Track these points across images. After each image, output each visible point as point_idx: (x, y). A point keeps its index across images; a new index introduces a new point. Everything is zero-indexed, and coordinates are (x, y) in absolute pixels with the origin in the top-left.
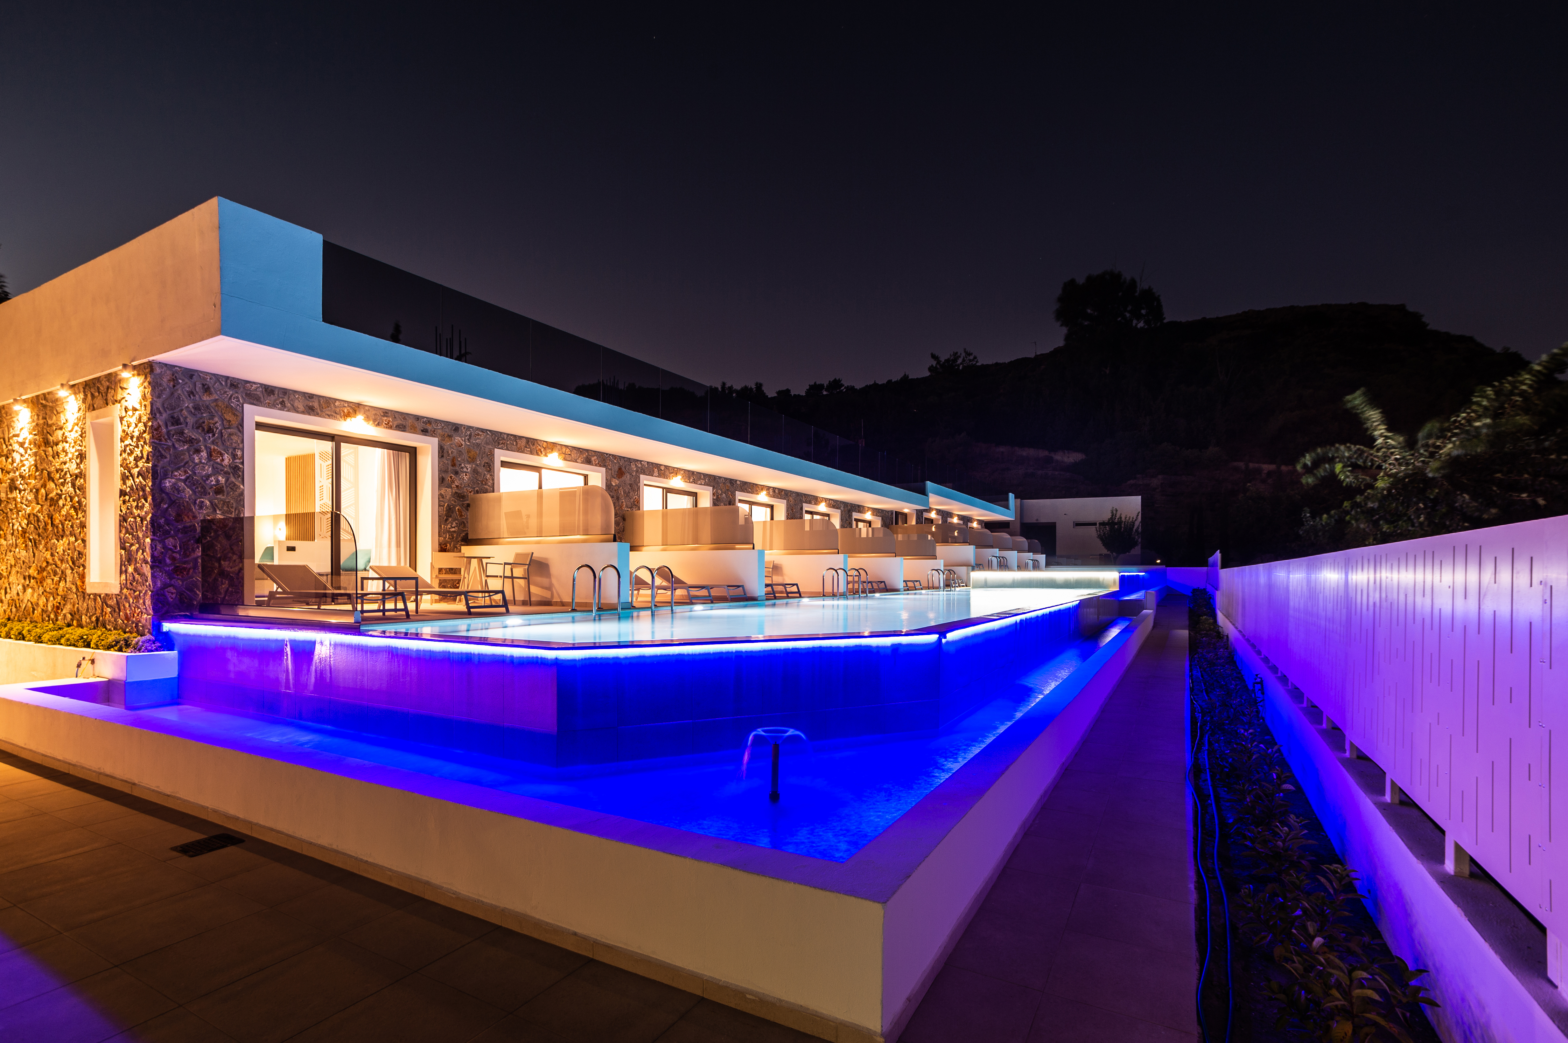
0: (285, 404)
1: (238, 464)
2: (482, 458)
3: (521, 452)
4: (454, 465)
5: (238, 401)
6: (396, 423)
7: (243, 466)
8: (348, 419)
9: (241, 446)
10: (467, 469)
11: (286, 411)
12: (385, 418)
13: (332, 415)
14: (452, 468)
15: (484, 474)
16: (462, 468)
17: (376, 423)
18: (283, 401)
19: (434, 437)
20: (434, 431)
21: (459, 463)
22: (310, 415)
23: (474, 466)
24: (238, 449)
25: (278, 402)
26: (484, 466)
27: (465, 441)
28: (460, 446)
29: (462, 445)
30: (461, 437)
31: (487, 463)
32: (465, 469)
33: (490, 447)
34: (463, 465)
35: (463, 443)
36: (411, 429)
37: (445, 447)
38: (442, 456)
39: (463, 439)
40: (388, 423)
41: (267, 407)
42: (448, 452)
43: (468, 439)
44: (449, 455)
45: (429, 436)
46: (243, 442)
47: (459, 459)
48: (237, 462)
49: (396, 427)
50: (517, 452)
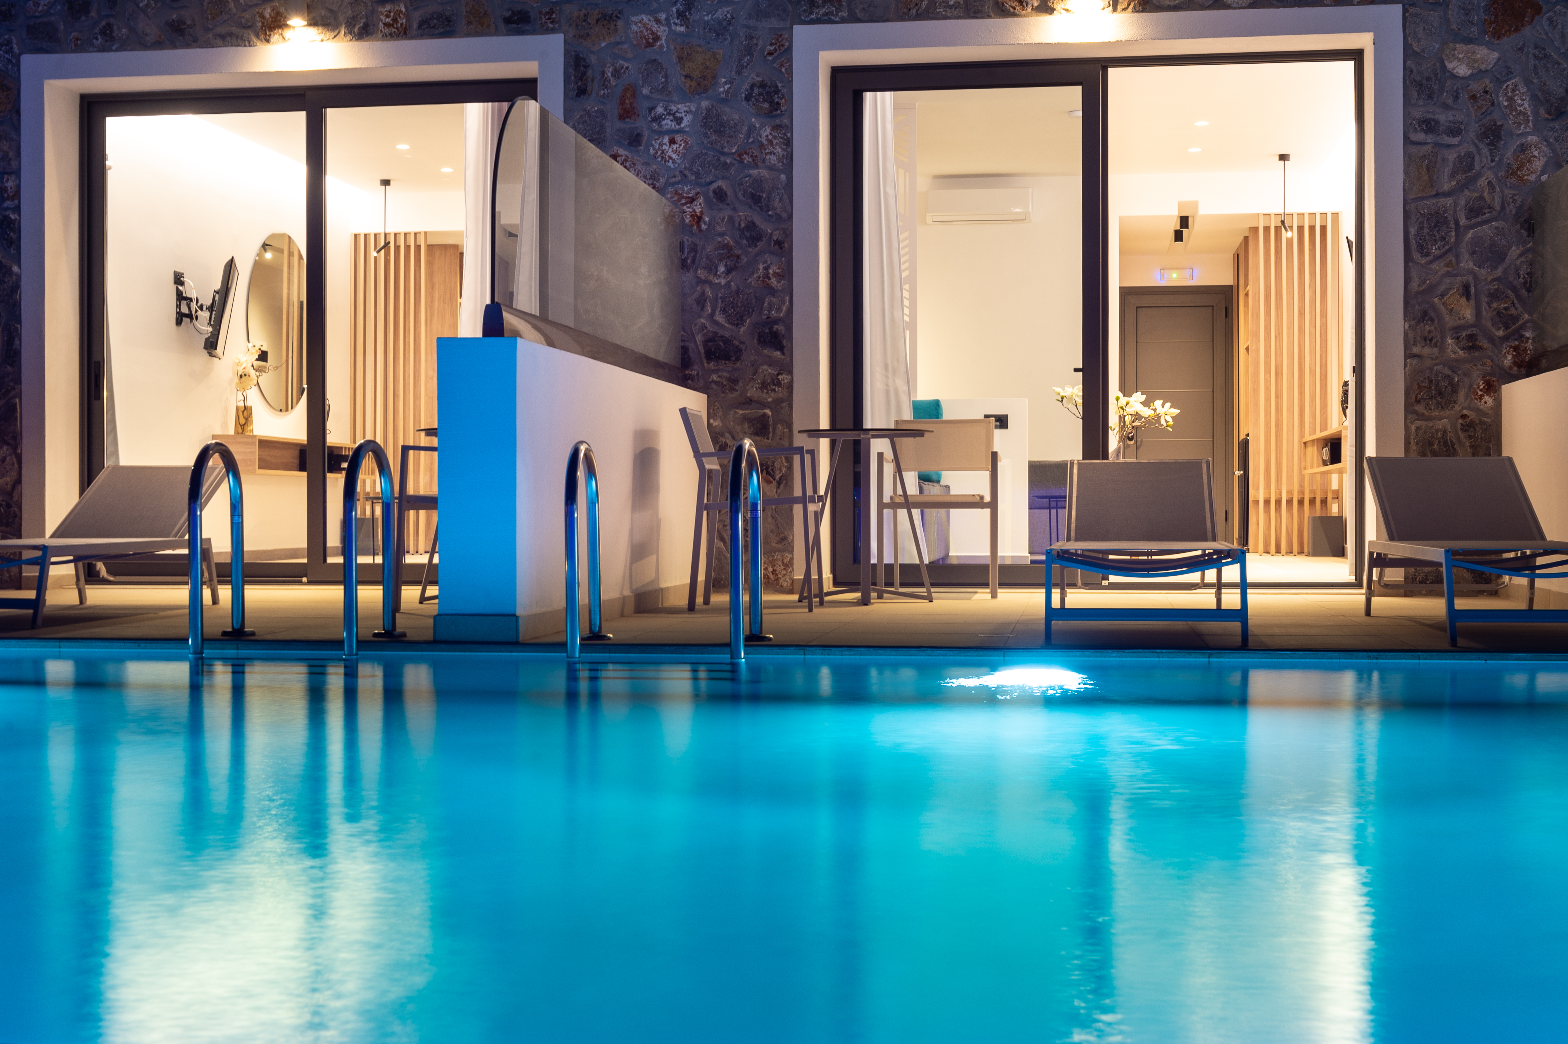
0: (112, 31)
1: (8, 213)
2: (739, 73)
3: (919, 17)
4: (626, 113)
5: (11, 51)
6: (417, 16)
7: (19, 215)
8: (275, 37)
9: (14, 164)
10: (679, 120)
11: (117, 50)
12: (388, 7)
13: (231, 35)
14: (619, 125)
15: (751, 129)
16: (658, 119)
17: (356, 30)
18: (109, 26)
19: (553, 31)
20: (552, 12)
21: (647, 104)
22: (175, 47)
23: (705, 104)
24: (9, 174)
25: (97, 30)
26: (748, 98)
27: (668, 24)
28: (649, 45)
29: (657, 38)
30: (653, 13)
31: (762, 85)
32: (668, 123)
33: (774, 23)
34: (660, 110)
35: (662, 31)
36: (470, 23)
37: (593, 59)
38: (582, 92)
39: (663, 16)
40: (395, 20)
41: (73, 51)
42: (603, 73)
43: (680, 15)
44: (605, 84)
45: (534, 32)
46: (19, 155)
47: (645, 91)
48: (8, 209)
49: (420, 26)
50: (901, 18)
